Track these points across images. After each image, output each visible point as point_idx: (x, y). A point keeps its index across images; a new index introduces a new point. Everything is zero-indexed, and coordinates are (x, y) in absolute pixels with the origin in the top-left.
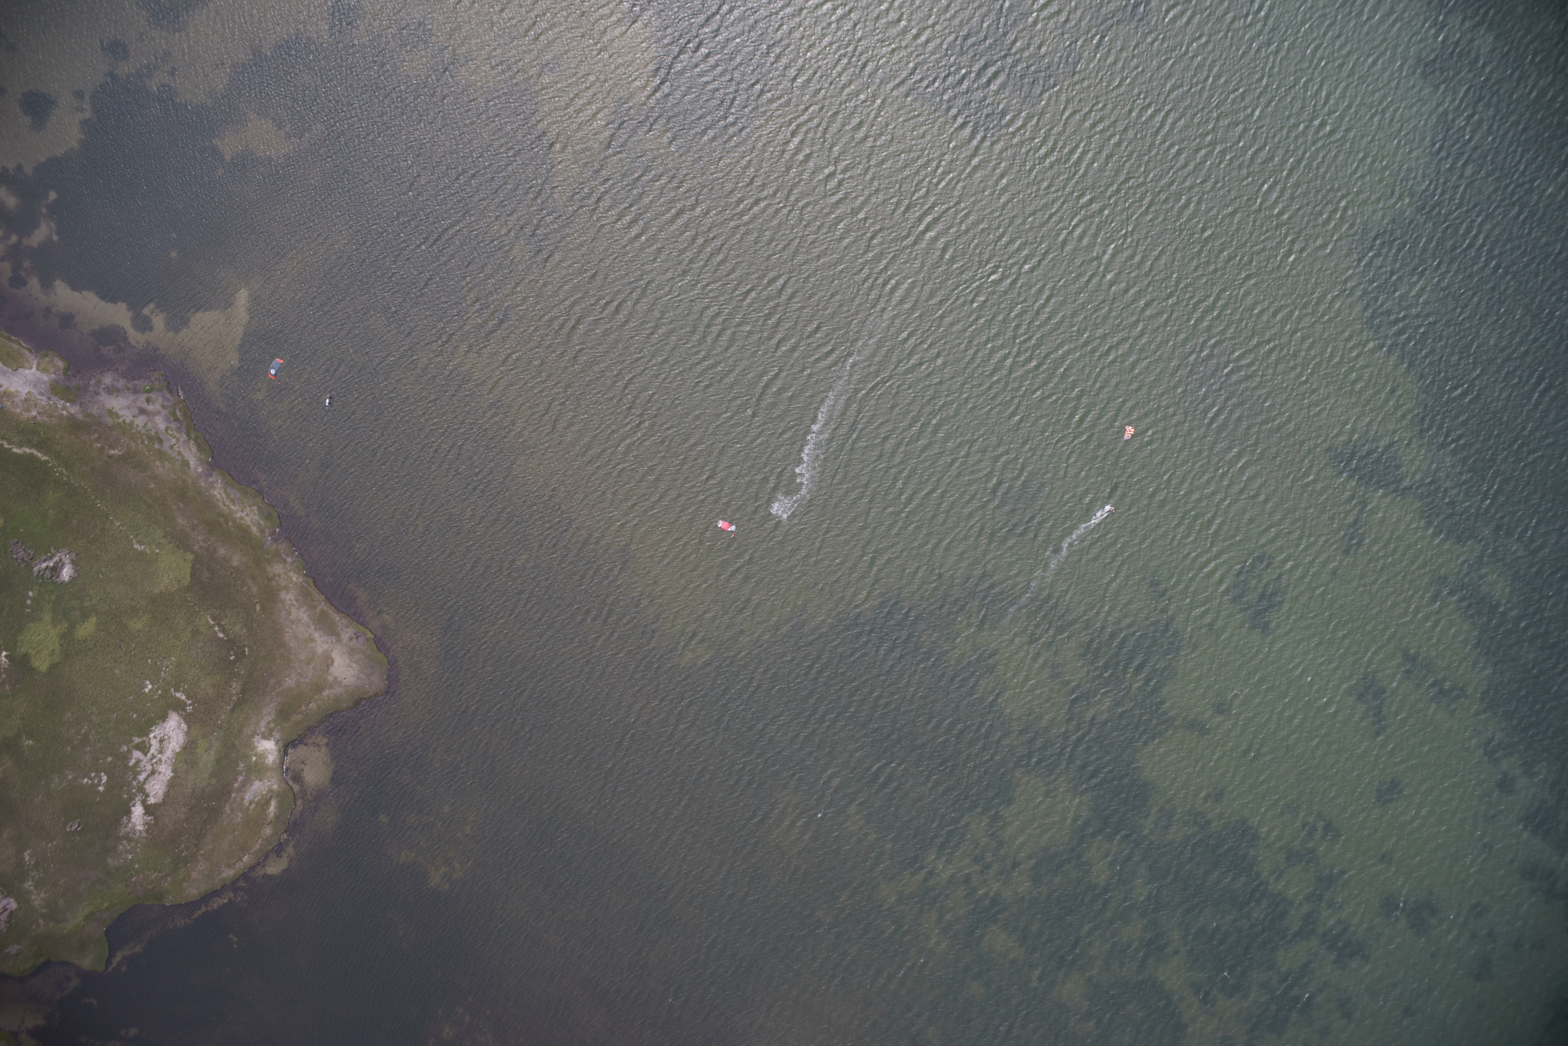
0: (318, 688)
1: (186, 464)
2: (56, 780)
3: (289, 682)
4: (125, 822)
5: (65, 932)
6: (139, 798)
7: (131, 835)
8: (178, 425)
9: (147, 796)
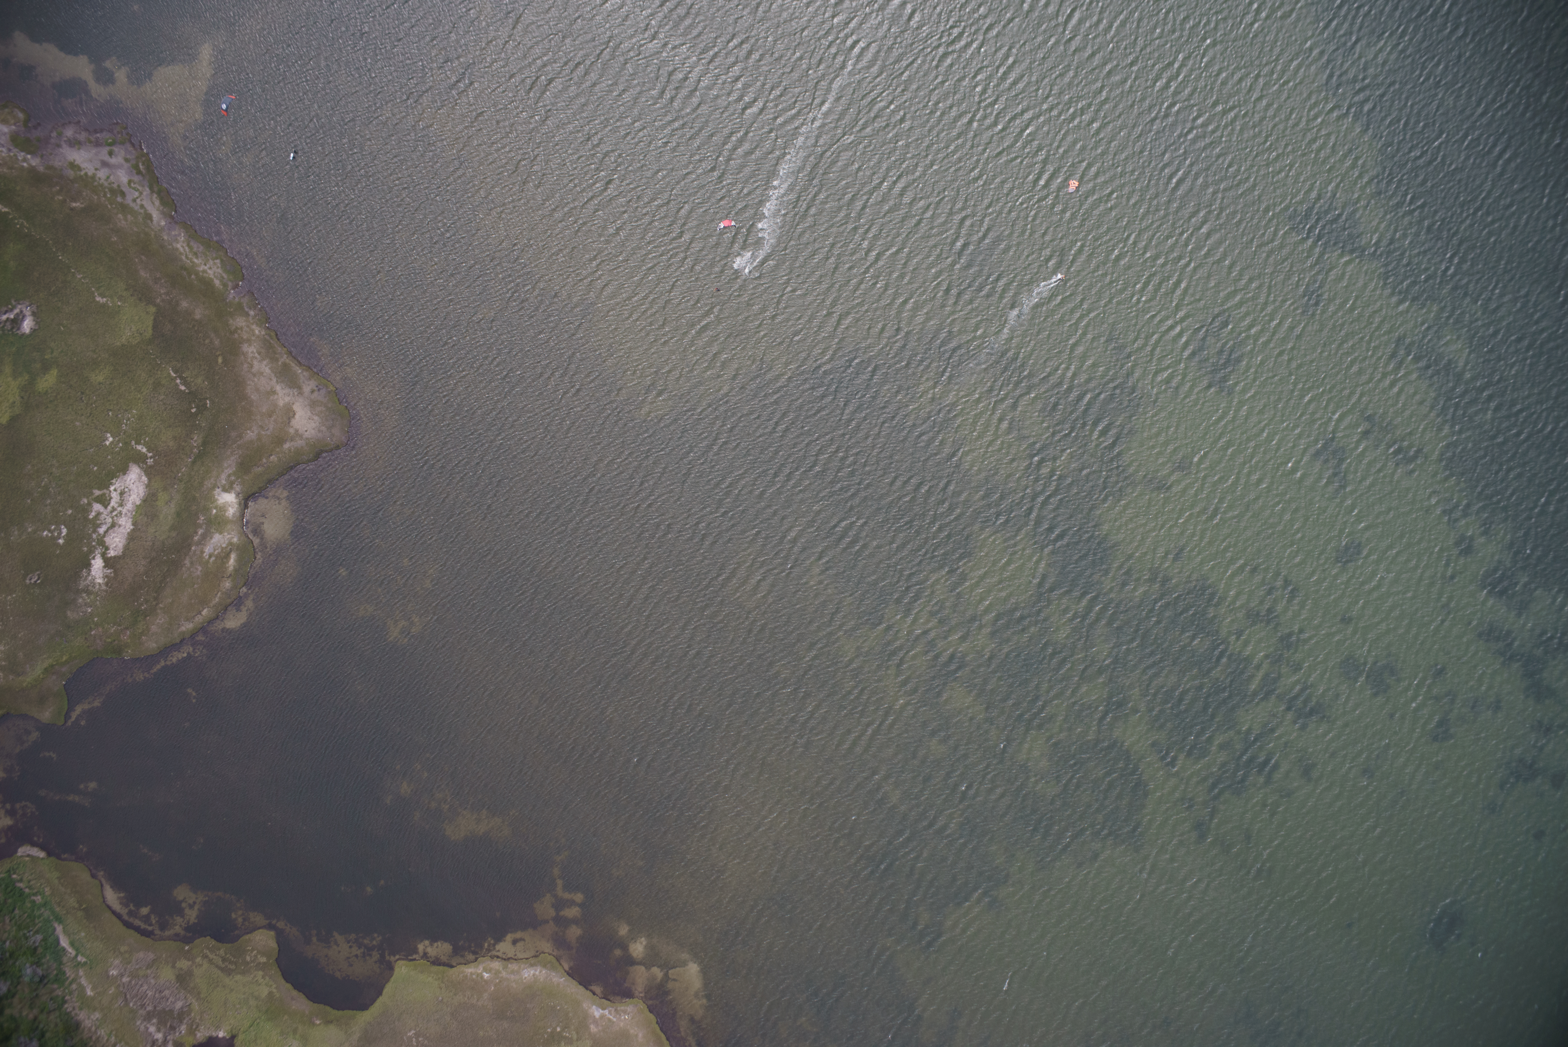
0: (279, 440)
1: (149, 217)
2: (16, 533)
3: (251, 435)
4: (85, 574)
5: (24, 685)
6: (98, 551)
7: (90, 588)
8: (141, 178)
9: (107, 548)
